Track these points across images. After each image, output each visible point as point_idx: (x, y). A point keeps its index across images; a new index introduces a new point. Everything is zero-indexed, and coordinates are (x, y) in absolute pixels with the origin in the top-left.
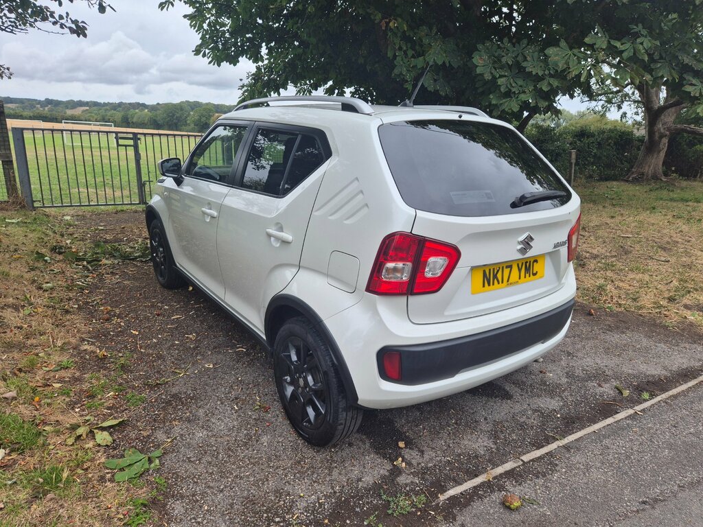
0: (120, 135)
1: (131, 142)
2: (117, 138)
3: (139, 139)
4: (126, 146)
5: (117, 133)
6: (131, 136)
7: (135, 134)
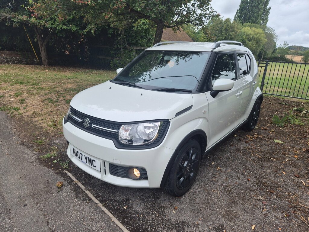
1: (264, 65)
2: (259, 63)
3: (269, 64)
6: (265, 62)
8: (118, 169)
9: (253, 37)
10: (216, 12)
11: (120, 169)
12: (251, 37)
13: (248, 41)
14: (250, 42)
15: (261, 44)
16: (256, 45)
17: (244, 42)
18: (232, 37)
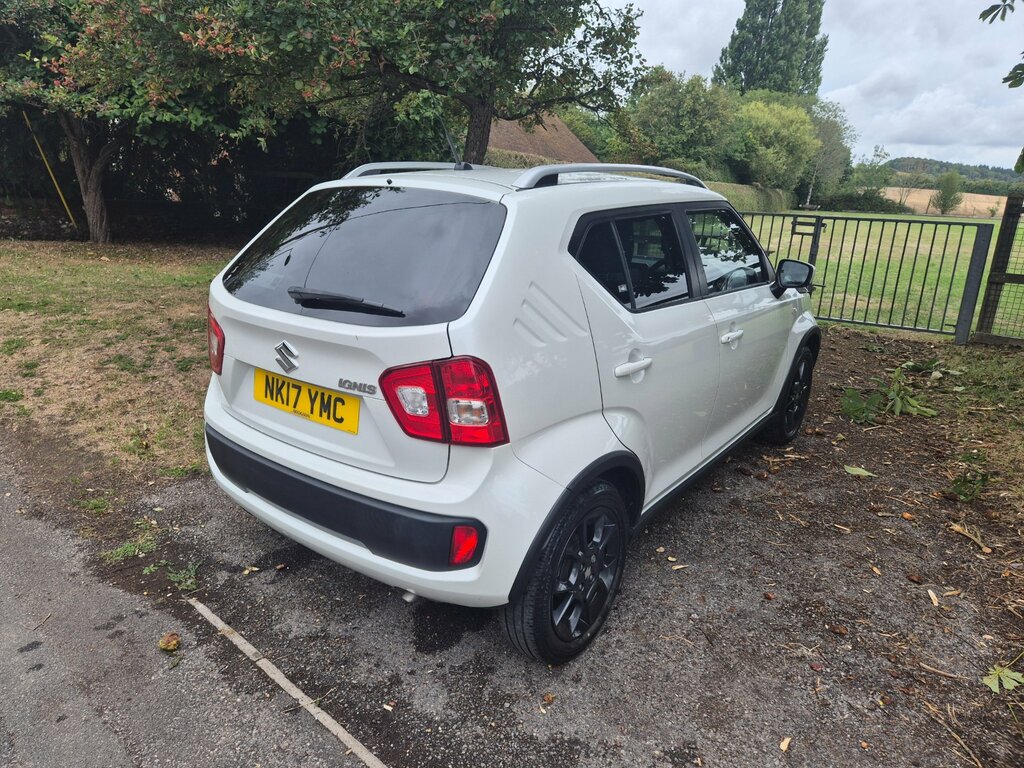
0: (799, 219)
1: (811, 229)
2: (795, 224)
3: (824, 225)
4: (803, 234)
5: (795, 217)
6: (813, 220)
7: (819, 219)
9: (776, 134)
12: (772, 133)
13: (763, 148)
14: (771, 150)
15: (804, 155)
16: (787, 158)
17: (750, 149)
18: (712, 136)
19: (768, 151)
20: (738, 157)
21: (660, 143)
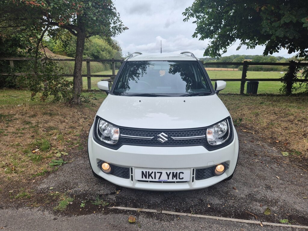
8: (205, 171)
9: (105, 48)
10: (124, 25)
11: (206, 171)
12: (103, 48)
13: (102, 52)
14: (104, 53)
15: (113, 54)
16: (109, 55)
17: (98, 52)
18: (88, 47)
19: (103, 53)
20: (96, 54)
21: (72, 49)
